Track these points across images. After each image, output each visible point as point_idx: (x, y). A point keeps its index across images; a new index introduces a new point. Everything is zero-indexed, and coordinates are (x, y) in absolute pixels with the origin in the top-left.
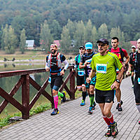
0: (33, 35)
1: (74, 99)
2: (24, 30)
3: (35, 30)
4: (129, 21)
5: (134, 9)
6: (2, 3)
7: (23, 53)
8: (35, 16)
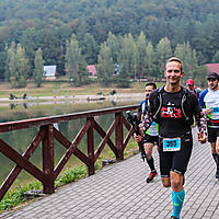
0: (54, 58)
1: (123, 159)
2: (40, 50)
3: (57, 49)
4: (203, 33)
5: (211, 14)
6: (5, 8)
7: (39, 86)
8: (57, 28)
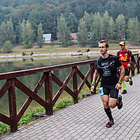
0: (50, 29)
2: (41, 24)
3: (52, 23)
7: (41, 47)
8: (51, 10)
